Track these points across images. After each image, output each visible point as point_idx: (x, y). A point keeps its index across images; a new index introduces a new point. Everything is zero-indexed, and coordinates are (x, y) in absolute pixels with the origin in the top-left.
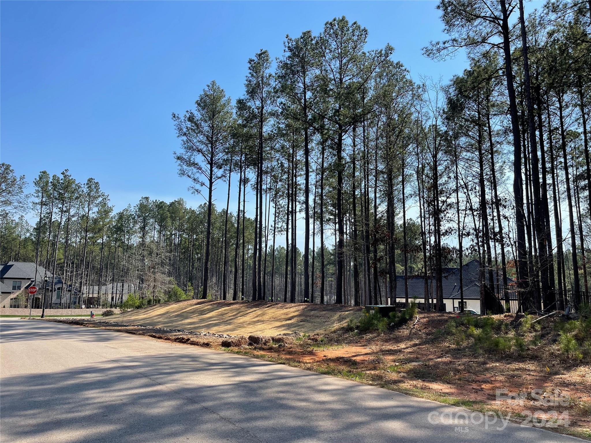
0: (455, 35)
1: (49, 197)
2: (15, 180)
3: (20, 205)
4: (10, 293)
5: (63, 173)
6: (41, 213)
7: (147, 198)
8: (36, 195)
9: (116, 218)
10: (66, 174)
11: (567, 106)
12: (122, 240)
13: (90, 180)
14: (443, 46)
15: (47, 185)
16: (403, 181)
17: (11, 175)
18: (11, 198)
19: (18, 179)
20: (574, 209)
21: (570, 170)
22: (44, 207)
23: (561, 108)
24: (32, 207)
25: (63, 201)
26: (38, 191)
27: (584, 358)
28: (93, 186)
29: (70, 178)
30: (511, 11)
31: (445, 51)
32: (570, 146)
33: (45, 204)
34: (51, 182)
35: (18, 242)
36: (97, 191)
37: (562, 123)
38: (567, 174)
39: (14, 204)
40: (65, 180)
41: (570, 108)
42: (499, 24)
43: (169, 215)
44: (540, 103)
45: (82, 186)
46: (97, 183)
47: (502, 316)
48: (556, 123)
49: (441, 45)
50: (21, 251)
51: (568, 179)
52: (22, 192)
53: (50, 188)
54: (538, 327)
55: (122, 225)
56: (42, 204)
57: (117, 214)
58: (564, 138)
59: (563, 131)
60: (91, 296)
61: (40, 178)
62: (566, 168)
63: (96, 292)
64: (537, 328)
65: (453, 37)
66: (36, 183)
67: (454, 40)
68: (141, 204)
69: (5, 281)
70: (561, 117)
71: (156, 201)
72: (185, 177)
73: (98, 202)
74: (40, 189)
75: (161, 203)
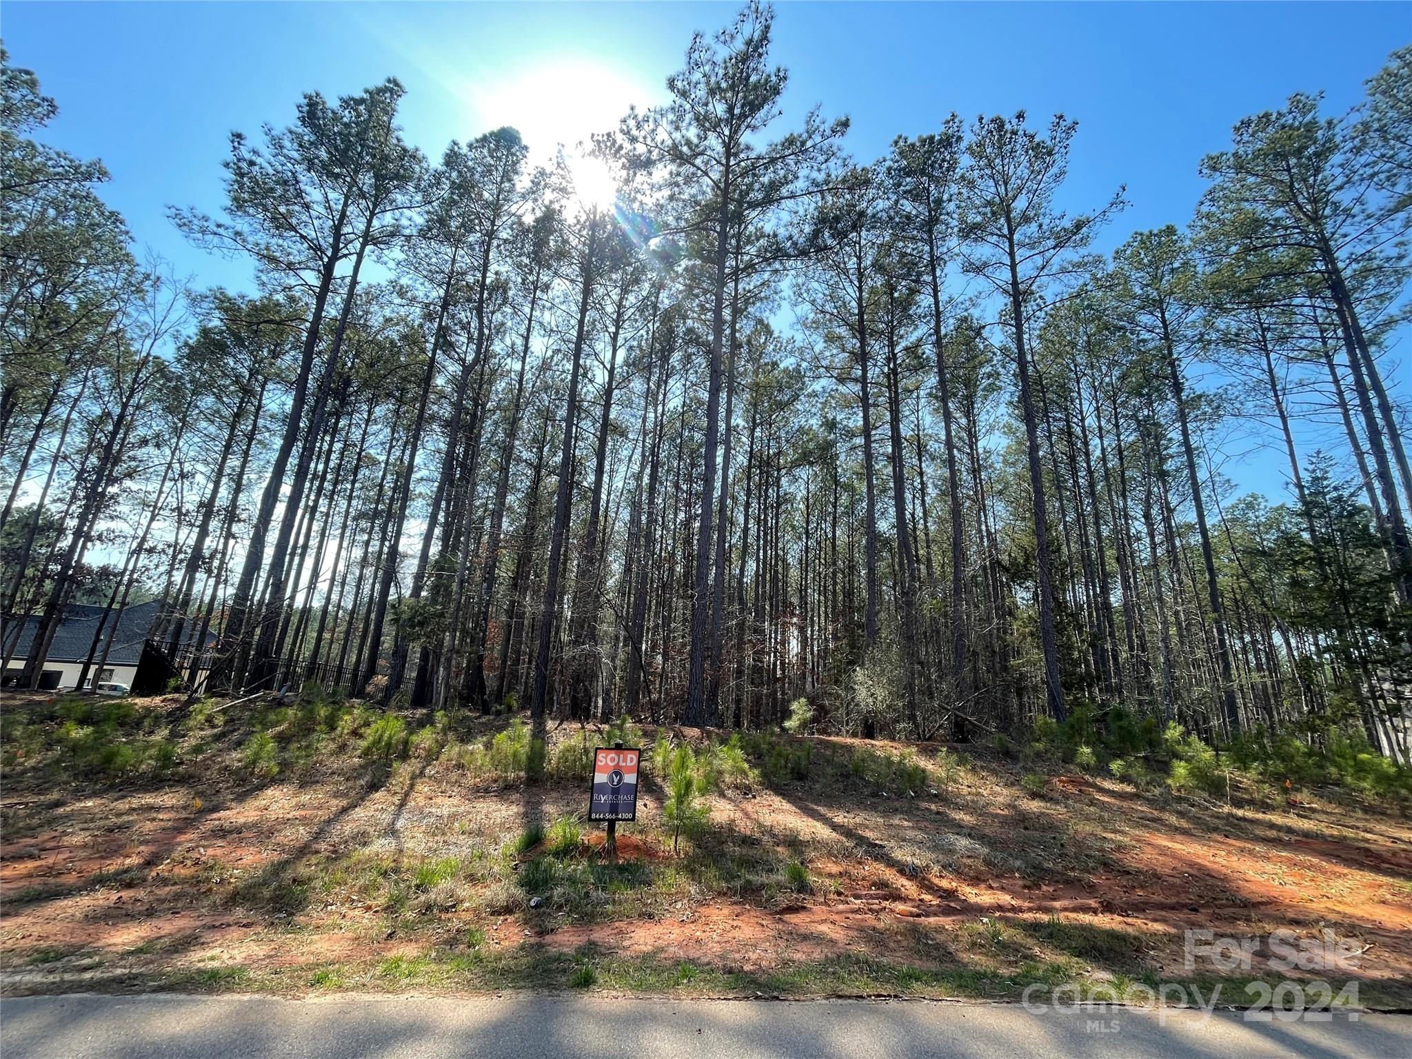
0: (242, 225)
11: (376, 422)
14: (215, 229)
16: (39, 427)
20: (343, 553)
21: (354, 503)
23: (367, 421)
27: (281, 772)
30: (345, 256)
31: (216, 240)
32: (364, 473)
37: (363, 440)
38: (349, 505)
41: (379, 426)
42: (321, 259)
44: (344, 402)
47: (158, 700)
48: (356, 435)
49: (213, 228)
51: (347, 512)
54: (220, 720)
58: (359, 459)
59: (362, 450)
62: (350, 498)
64: (216, 722)
65: (239, 228)
67: (238, 233)
70: (365, 432)
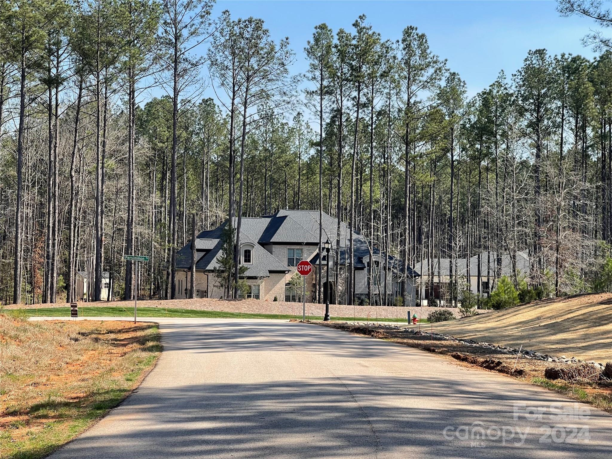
1: (333, 76)
2: (272, 50)
3: (285, 98)
4: (283, 272)
5: (356, 25)
6: (321, 112)
7: (541, 53)
8: (310, 75)
9: (477, 105)
10: (362, 25)
12: (491, 154)
13: (408, 32)
15: (328, 53)
17: (264, 40)
18: (270, 86)
19: (277, 48)
22: (327, 97)
24: (305, 101)
25: (359, 83)
26: (314, 67)
28: (415, 44)
29: (370, 32)
33: (327, 93)
34: (336, 46)
35: (296, 166)
36: (424, 54)
39: (273, 98)
40: (360, 39)
43: (591, 89)
45: (394, 46)
46: (423, 35)
50: (303, 187)
52: (286, 71)
53: (335, 59)
55: (490, 121)
56: (324, 92)
57: (479, 95)
60: (436, 280)
61: (317, 40)
63: (445, 272)
66: (310, 52)
68: (528, 68)
69: (275, 248)
71: (563, 55)
72: (576, 17)
73: (424, 79)
74: (316, 62)
75: (574, 60)
